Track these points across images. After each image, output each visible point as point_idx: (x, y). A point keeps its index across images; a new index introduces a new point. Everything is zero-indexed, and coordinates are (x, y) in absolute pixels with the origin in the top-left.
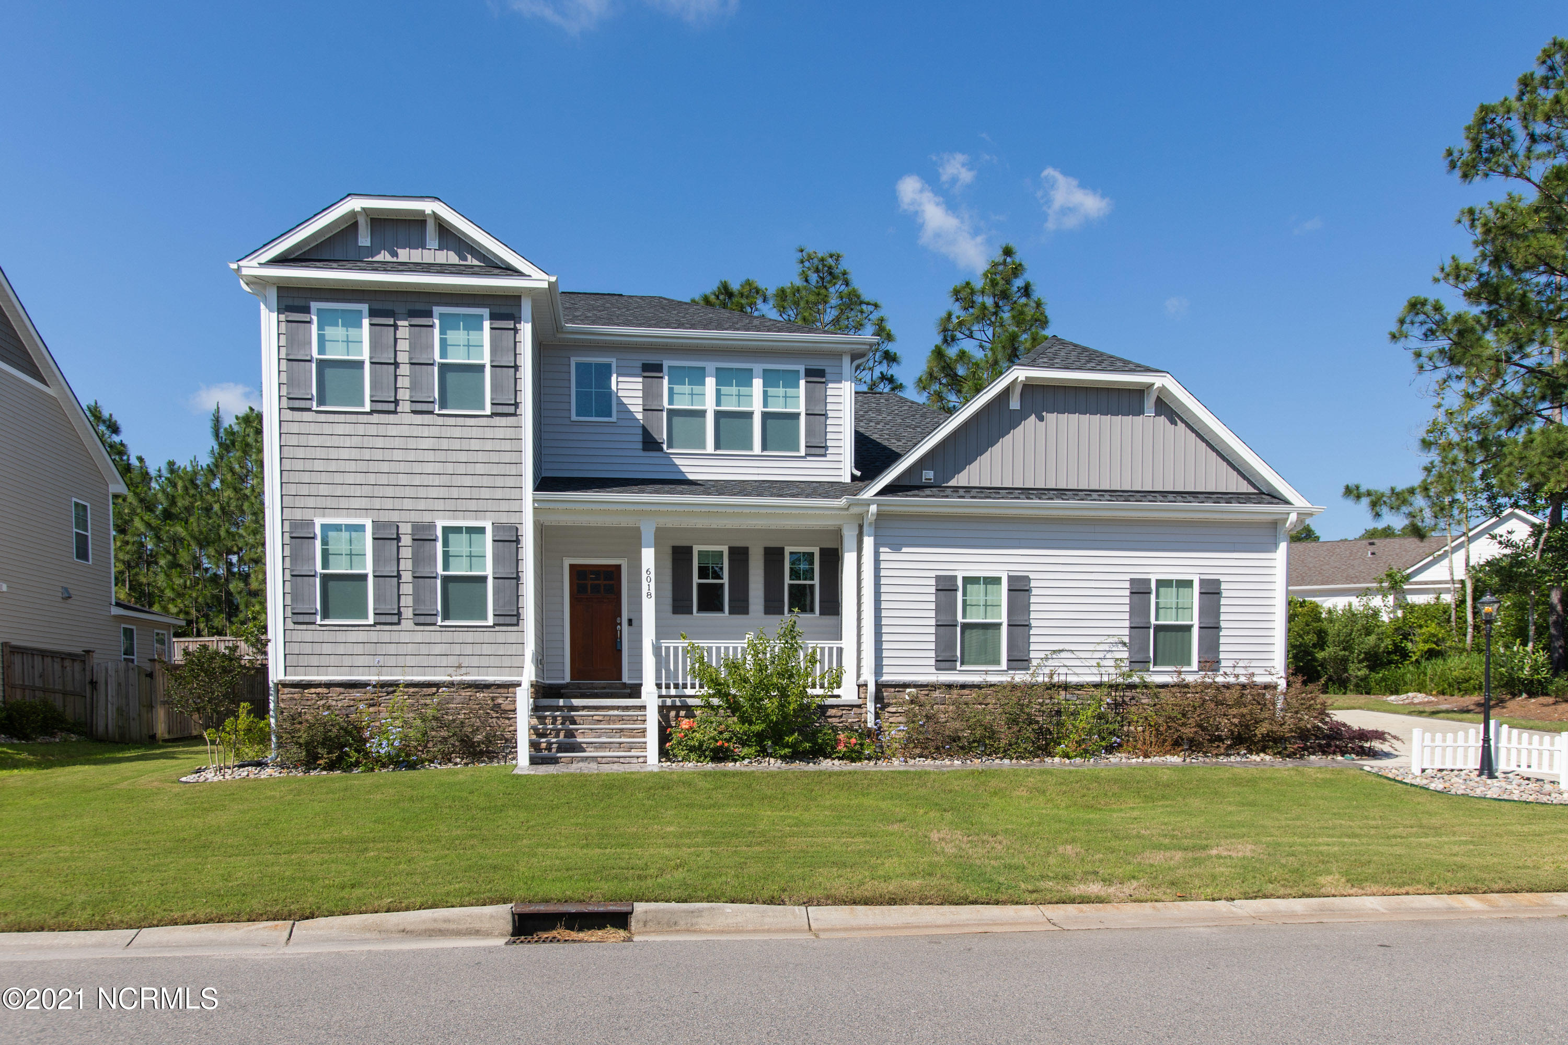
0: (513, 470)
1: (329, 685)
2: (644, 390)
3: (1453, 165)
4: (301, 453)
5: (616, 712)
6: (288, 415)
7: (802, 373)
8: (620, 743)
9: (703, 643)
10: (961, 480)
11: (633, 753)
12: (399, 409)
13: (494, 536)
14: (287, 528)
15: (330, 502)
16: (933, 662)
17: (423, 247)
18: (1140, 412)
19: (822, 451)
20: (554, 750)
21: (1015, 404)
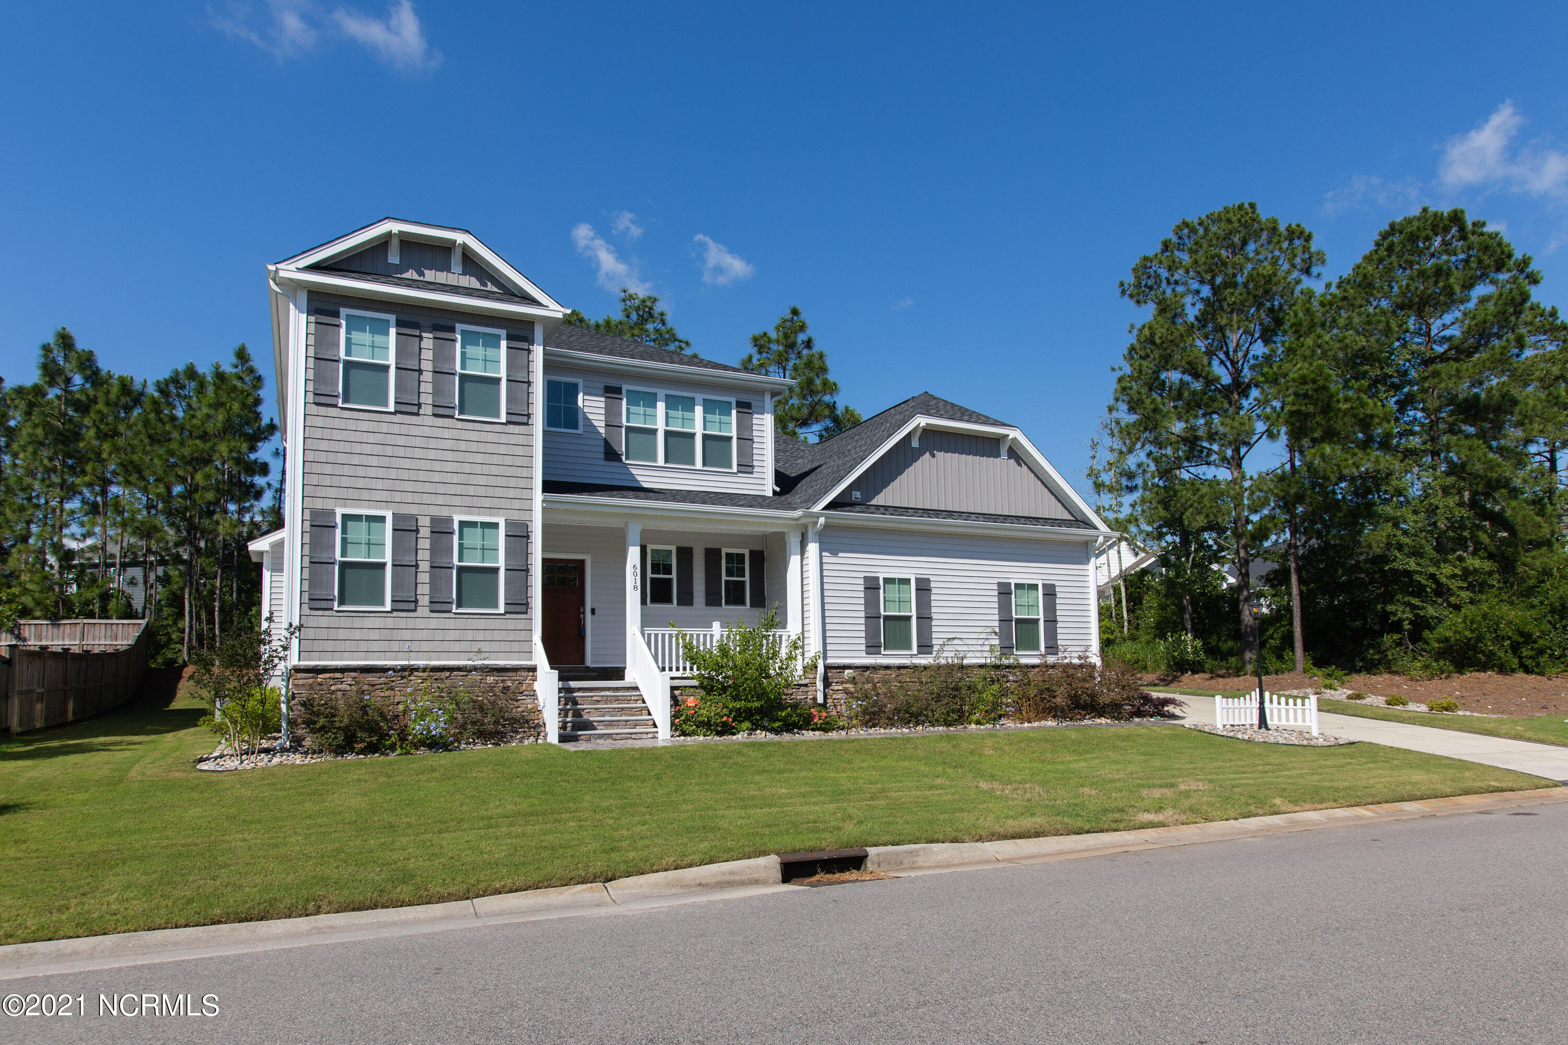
0: (525, 473)
1: (343, 670)
2: (606, 408)
3: (1123, 292)
4: (324, 445)
5: (608, 693)
6: (314, 409)
7: (734, 404)
8: (627, 721)
9: (689, 631)
10: (879, 500)
11: (638, 730)
12: (421, 412)
13: (506, 531)
14: (307, 516)
15: (351, 494)
16: (863, 647)
17: (449, 271)
18: (998, 455)
19: (749, 469)
20: (569, 729)
21: (915, 443)
